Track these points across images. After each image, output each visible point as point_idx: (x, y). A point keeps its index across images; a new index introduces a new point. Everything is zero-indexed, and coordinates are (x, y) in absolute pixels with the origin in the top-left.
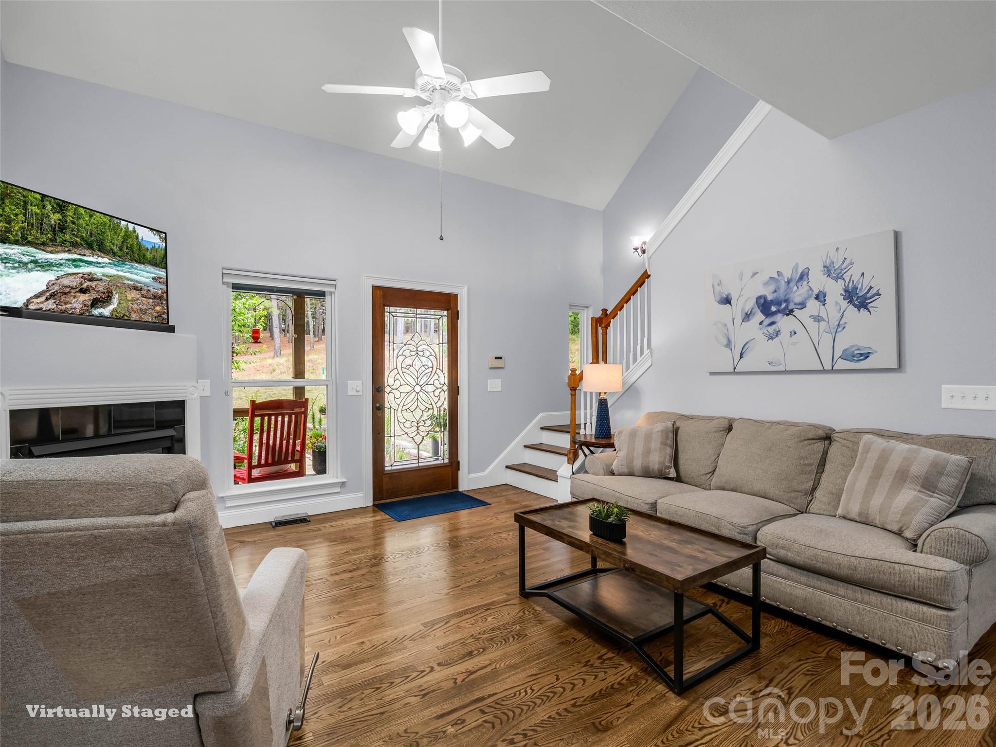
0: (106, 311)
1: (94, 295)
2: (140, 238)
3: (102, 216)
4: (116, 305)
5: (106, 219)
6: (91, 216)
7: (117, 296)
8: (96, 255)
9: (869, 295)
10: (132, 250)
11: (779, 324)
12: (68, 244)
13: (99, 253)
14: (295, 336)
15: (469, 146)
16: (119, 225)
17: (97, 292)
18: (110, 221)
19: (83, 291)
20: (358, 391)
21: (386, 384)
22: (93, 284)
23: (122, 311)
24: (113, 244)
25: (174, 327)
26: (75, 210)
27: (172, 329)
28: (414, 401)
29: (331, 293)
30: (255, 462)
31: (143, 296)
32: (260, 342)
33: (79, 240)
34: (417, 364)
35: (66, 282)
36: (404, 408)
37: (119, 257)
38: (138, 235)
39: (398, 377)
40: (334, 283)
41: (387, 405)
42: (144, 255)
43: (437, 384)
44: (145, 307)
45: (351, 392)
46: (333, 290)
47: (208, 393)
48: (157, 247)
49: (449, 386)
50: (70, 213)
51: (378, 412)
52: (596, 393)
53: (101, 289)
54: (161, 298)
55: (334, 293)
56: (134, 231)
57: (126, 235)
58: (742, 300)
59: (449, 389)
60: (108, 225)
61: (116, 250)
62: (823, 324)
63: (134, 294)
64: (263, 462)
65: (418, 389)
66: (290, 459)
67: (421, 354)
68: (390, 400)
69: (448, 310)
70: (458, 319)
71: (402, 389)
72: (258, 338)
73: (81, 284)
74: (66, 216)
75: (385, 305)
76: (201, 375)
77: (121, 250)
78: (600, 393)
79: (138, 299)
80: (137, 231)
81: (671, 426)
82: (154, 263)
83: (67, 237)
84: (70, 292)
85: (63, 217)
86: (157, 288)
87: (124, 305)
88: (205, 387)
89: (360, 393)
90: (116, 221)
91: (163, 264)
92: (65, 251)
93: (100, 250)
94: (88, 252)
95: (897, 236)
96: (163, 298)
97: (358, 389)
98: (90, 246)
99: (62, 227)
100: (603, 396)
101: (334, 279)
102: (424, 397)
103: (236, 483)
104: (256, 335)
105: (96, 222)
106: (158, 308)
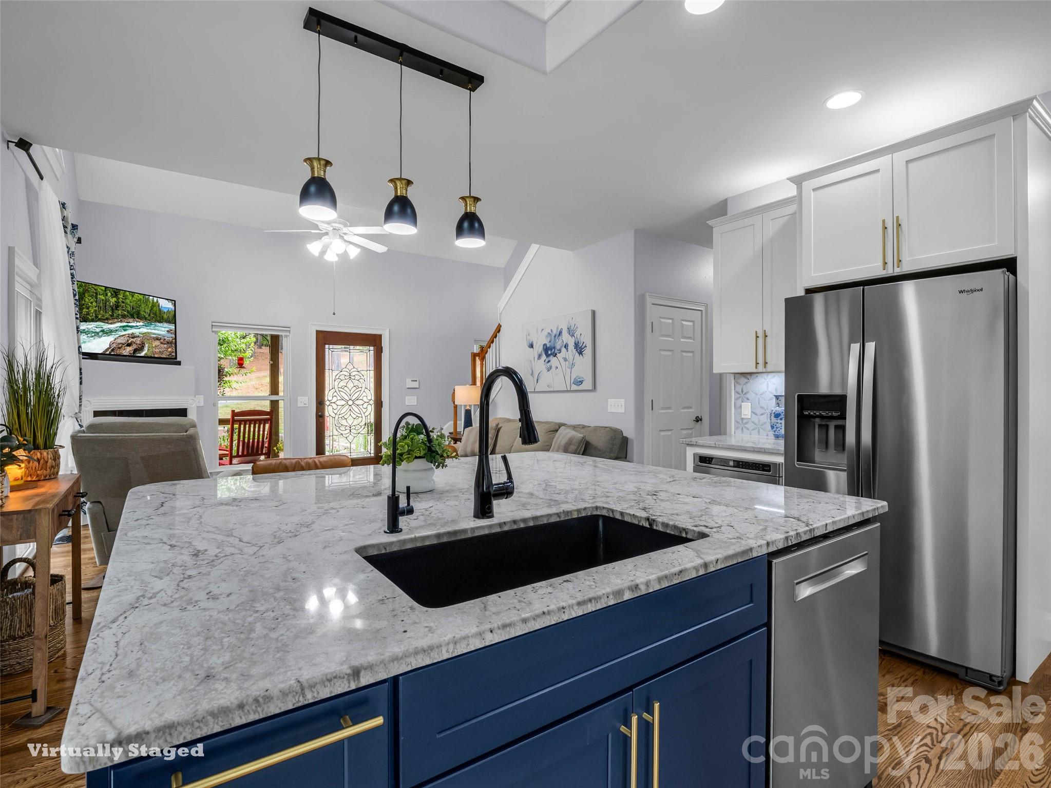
0: (143, 354)
1: (135, 346)
2: (160, 306)
3: (139, 295)
4: (146, 351)
5: (141, 297)
6: (133, 296)
7: (147, 345)
8: (136, 321)
9: (583, 347)
10: (156, 315)
11: (551, 362)
12: (120, 317)
13: (137, 320)
14: (272, 362)
15: (355, 258)
16: (148, 299)
17: (137, 344)
18: (143, 297)
19: (129, 345)
20: (305, 404)
21: (326, 399)
22: (134, 340)
23: (149, 355)
24: (145, 312)
25: (180, 362)
26: (124, 293)
27: (179, 363)
28: (347, 411)
29: (286, 336)
30: (234, 453)
31: (161, 343)
32: (244, 368)
33: (126, 313)
34: (350, 385)
35: (119, 341)
36: (340, 416)
37: (149, 320)
38: (159, 304)
39: (335, 394)
40: (289, 329)
41: (327, 414)
42: (163, 317)
43: (365, 399)
44: (162, 350)
45: (300, 405)
46: (288, 334)
47: (202, 404)
48: (170, 310)
49: (374, 401)
50: (121, 296)
51: (320, 419)
52: (464, 405)
53: (138, 342)
54: (171, 343)
55: (289, 336)
56: (157, 302)
57: (152, 305)
58: (538, 345)
59: (374, 403)
60: (142, 300)
61: (147, 316)
62: (567, 362)
63: (157, 343)
64: (240, 454)
65: (350, 403)
66: (260, 452)
67: (353, 378)
68: (328, 411)
69: (374, 346)
70: (382, 352)
71: (338, 403)
72: (242, 364)
73: (128, 341)
74: (119, 298)
75: (325, 344)
76: (197, 393)
77: (149, 315)
78: (466, 405)
79: (158, 346)
80: (159, 302)
81: (495, 425)
82: (168, 322)
83: (120, 312)
84: (122, 347)
85: (117, 299)
86: (169, 337)
87: (151, 350)
88: (200, 400)
89: (307, 405)
90: (147, 297)
91: (173, 321)
92: (119, 322)
93: (138, 318)
94: (131, 320)
95: (594, 313)
96: (174, 343)
97: (305, 402)
98: (132, 316)
99: (117, 306)
100: (468, 408)
101: (288, 326)
102: (356, 409)
103: (219, 465)
104: (240, 362)
105: (135, 299)
106: (169, 350)
